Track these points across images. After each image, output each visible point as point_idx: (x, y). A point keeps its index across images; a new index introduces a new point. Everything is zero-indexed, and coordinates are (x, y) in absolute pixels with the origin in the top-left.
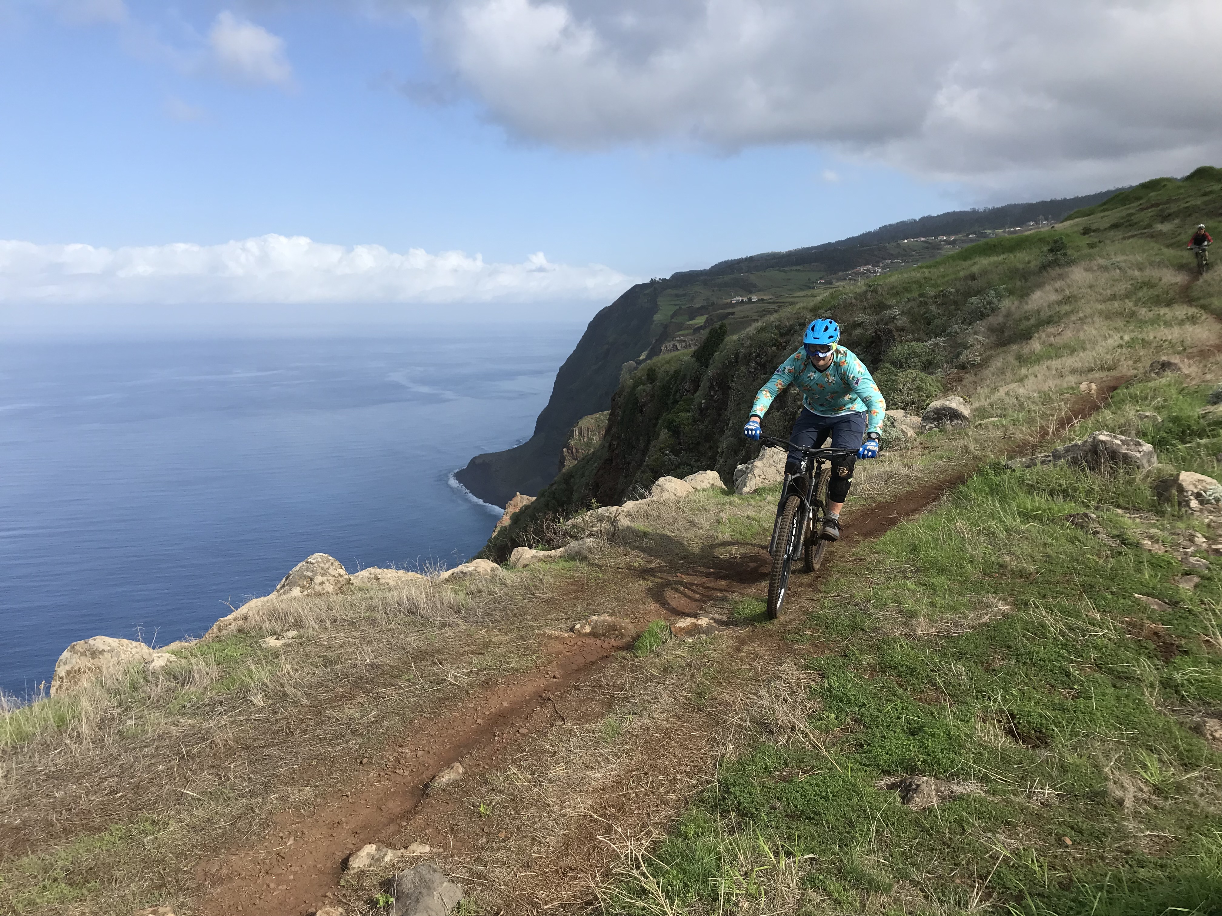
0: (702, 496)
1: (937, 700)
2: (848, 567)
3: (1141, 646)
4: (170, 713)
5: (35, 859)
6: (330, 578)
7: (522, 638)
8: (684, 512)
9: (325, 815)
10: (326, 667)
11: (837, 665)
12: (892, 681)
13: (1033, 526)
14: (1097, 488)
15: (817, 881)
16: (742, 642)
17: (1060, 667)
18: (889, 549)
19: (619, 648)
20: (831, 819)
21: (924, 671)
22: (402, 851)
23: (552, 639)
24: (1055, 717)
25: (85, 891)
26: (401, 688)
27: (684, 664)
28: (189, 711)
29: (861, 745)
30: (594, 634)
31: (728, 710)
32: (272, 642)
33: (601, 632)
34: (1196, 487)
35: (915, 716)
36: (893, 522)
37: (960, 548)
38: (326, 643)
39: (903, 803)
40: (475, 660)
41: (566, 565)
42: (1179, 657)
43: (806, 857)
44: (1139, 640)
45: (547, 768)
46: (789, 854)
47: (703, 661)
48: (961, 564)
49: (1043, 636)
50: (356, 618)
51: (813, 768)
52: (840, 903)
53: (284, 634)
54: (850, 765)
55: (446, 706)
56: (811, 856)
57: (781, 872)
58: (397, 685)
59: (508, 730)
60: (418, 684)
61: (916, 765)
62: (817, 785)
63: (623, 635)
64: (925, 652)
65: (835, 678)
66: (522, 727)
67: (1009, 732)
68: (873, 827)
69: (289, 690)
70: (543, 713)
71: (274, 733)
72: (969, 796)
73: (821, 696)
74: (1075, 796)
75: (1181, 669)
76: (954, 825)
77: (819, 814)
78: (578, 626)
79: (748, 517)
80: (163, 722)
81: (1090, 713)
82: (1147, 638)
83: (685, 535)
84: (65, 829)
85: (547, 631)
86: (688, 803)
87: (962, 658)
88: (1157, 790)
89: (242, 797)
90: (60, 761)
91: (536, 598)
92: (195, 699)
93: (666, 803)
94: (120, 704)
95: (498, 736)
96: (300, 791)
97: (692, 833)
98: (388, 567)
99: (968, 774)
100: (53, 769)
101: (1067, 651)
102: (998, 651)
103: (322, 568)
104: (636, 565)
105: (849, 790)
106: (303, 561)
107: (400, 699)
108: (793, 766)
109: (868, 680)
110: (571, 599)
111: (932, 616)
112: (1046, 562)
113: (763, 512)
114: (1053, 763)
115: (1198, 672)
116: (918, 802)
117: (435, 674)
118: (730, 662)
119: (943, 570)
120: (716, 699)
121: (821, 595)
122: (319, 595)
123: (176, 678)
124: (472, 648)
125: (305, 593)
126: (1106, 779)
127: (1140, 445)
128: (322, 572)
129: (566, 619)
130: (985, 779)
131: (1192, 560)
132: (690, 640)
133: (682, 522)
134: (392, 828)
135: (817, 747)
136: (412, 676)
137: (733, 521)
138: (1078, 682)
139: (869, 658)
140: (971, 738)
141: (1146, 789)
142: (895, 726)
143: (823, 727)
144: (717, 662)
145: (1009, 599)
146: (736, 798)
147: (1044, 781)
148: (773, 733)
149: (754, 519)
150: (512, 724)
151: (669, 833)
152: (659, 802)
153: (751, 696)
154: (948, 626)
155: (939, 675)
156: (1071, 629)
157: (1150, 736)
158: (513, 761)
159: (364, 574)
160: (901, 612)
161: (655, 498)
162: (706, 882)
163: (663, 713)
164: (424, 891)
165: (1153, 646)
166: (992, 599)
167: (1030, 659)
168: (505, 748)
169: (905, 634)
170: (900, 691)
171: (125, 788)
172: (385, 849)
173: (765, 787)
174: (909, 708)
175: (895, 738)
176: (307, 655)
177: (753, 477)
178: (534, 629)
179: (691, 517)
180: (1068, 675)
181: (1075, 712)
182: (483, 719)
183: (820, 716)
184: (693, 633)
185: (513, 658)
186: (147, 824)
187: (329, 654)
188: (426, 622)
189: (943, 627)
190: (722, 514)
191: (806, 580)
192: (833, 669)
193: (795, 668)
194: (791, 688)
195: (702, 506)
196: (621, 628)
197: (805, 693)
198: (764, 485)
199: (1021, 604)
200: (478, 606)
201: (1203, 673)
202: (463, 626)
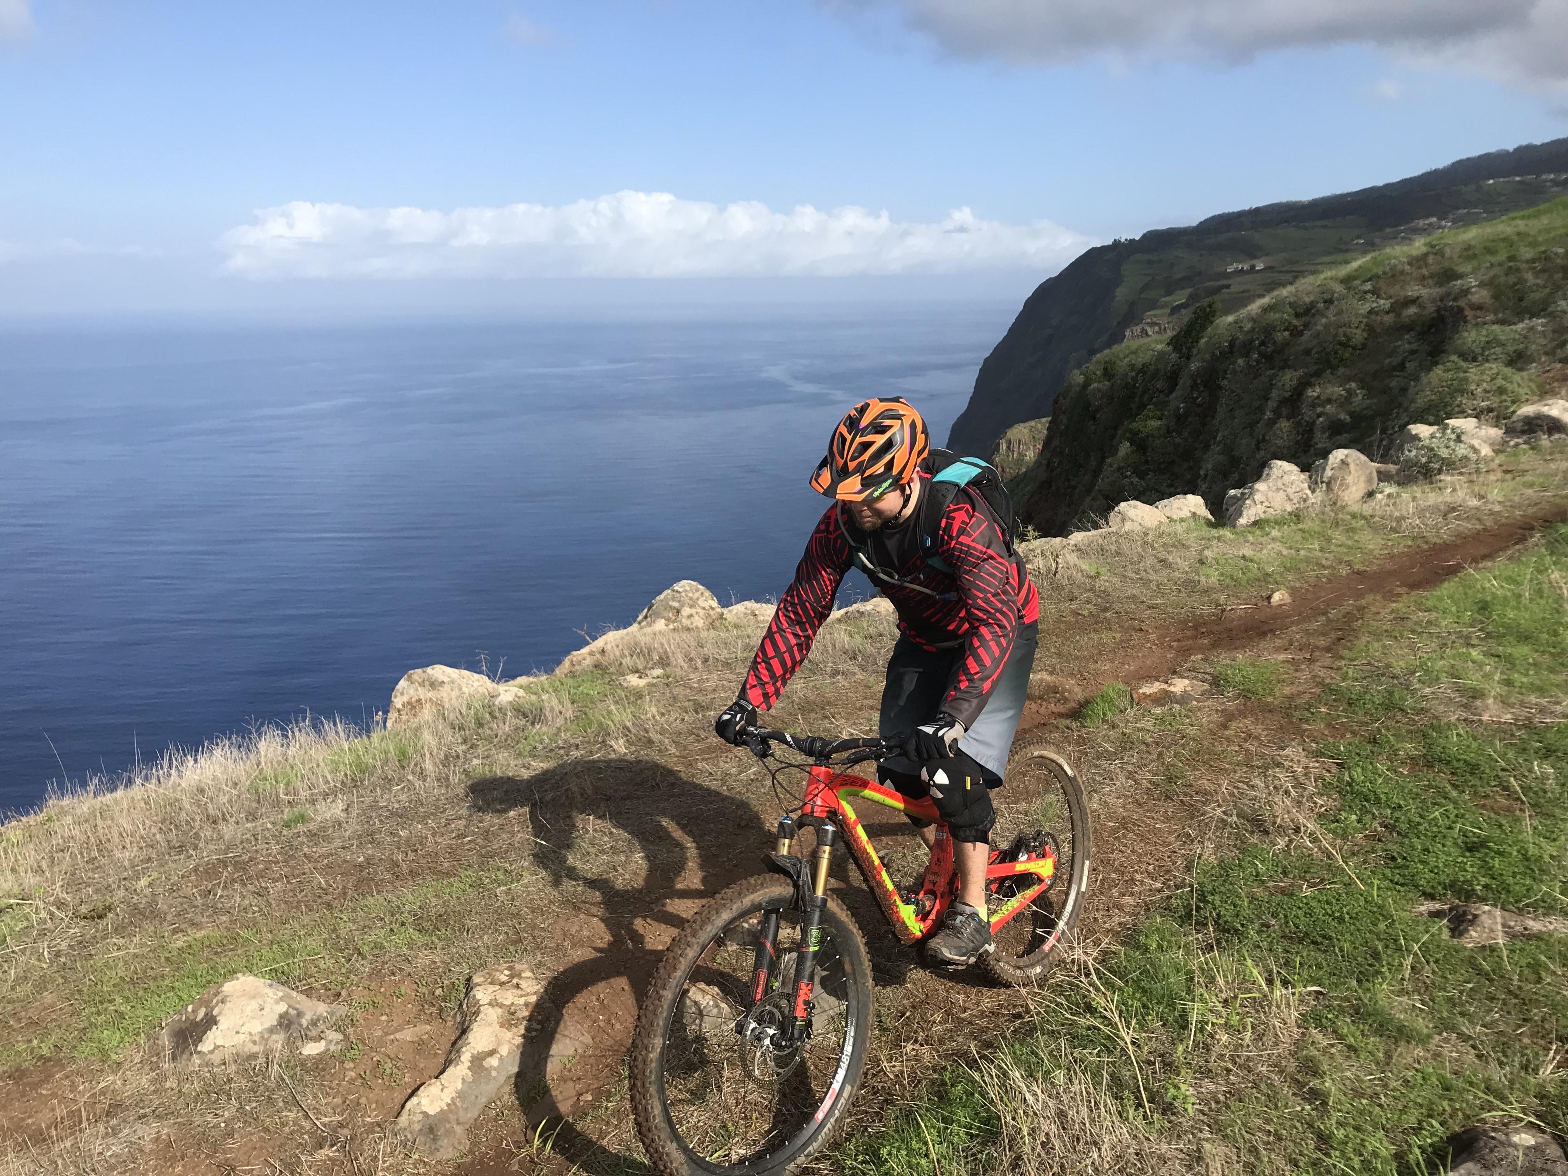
0: (1179, 528)
2: (1385, 627)
4: (520, 754)
5: (381, 900)
6: (700, 610)
8: (1153, 548)
10: (697, 713)
12: (1443, 779)
15: (1324, 1020)
16: (1228, 717)
18: (1446, 606)
19: (1061, 715)
20: (1346, 946)
21: (1492, 769)
25: (434, 939)
28: (541, 753)
29: (1393, 859)
31: (1207, 800)
32: (633, 680)
33: (1038, 694)
36: (1453, 571)
37: (1556, 609)
38: (696, 686)
39: (1453, 936)
43: (1309, 989)
46: (1285, 983)
47: (1175, 737)
48: (1555, 631)
50: (732, 658)
51: (1322, 881)
52: (1355, 1051)
53: (648, 672)
54: (1376, 882)
56: (1317, 988)
57: (1274, 1003)
61: (1473, 890)
62: (1328, 902)
63: (1066, 700)
64: (1492, 744)
65: (1359, 770)
68: (1409, 961)
69: (656, 737)
71: (637, 784)
72: (1551, 936)
76: (1526, 971)
77: (1330, 938)
80: (512, 763)
83: (1153, 576)
84: (411, 871)
86: (1149, 909)
89: (603, 852)
90: (403, 797)
92: (547, 741)
93: (1120, 907)
94: (465, 741)
96: (668, 852)
97: (1155, 946)
98: (768, 602)
99: (1551, 907)
100: (396, 806)
103: (691, 599)
104: (1085, 613)
105: (1374, 912)
108: (1295, 877)
111: (1508, 696)
113: (1265, 551)
116: (1474, 937)
119: (1527, 638)
120: (1191, 786)
121: (1343, 662)
122: (687, 629)
123: (525, 715)
125: (671, 627)
128: (691, 603)
132: (1158, 710)
133: (1150, 561)
135: (1329, 856)
137: (1222, 561)
139: (1409, 748)
140: (1559, 861)
142: (1444, 837)
143: (1340, 831)
144: (1194, 740)
146: (1215, 909)
148: (1266, 833)
149: (1252, 561)
151: (1123, 943)
152: (1111, 905)
155: (1515, 776)
159: (740, 608)
161: (1113, 529)
162: (1172, 1006)
163: (1118, 798)
169: (1465, 720)
170: (1454, 793)
171: (474, 833)
173: (1257, 899)
175: (1444, 852)
176: (674, 698)
179: (1163, 555)
183: (1335, 816)
184: (1162, 702)
186: (499, 873)
187: (700, 698)
189: (1523, 713)
190: (1207, 553)
191: (1322, 642)
192: (1357, 758)
193: (1303, 754)
194: (1296, 779)
195: (1179, 541)
196: (1064, 690)
197: (1316, 787)
198: (1268, 516)
200: (878, 653)
202: (860, 676)
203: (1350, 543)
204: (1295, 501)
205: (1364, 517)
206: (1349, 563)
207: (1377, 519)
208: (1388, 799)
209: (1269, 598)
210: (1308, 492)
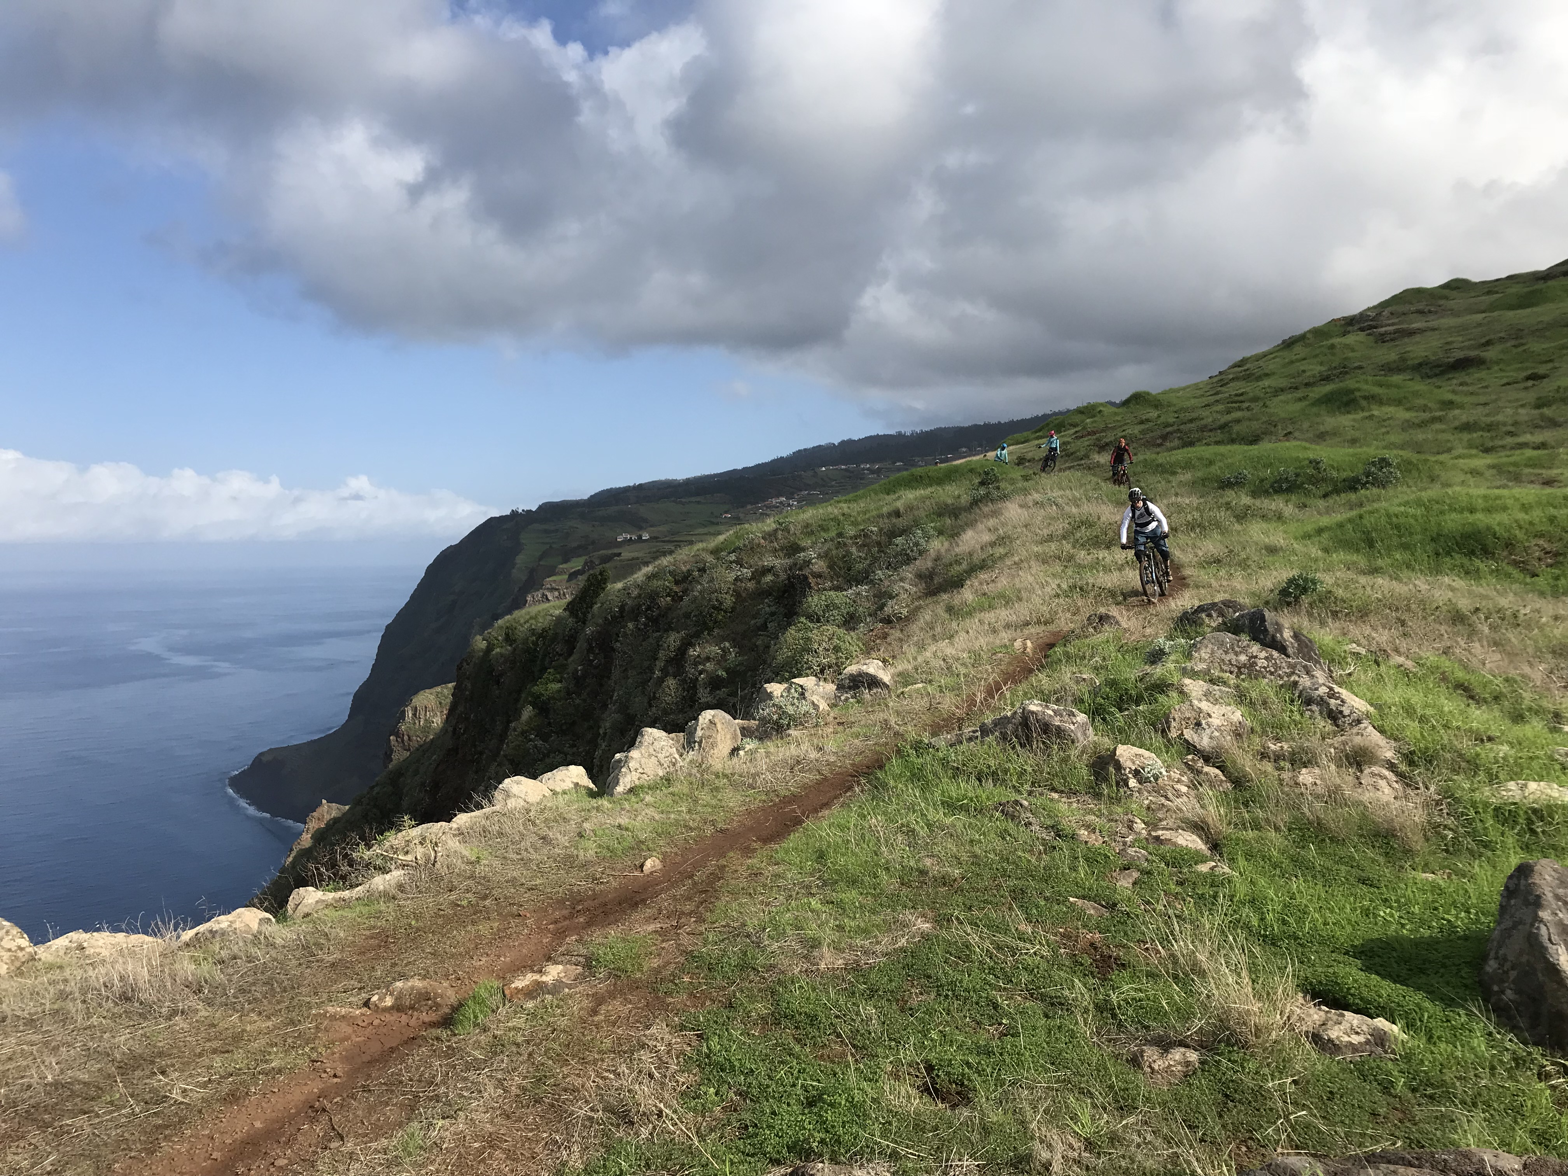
0: (561, 801)
1: (843, 1055)
2: (741, 885)
3: (1076, 961)
7: (292, 1023)
8: (534, 824)
11: (720, 1021)
12: (787, 1036)
13: (958, 821)
14: (1030, 769)
16: (599, 1000)
17: (987, 998)
18: (792, 858)
19: (433, 1025)
21: (827, 1018)
23: (336, 1020)
24: (979, 1063)
26: (97, 1115)
27: (520, 1039)
29: (746, 1128)
30: (398, 1008)
31: (575, 1098)
33: (407, 1003)
34: (1134, 763)
35: (814, 1081)
36: (798, 822)
37: (875, 852)
40: (217, 1061)
41: (365, 910)
42: (1116, 972)
44: (1075, 955)
47: (546, 1032)
48: (875, 873)
49: (968, 959)
50: (36, 1013)
51: (681, 1168)
54: (730, 1157)
55: (165, 1137)
58: (92, 1111)
59: (257, 1164)
60: (125, 1108)
61: (811, 1147)
63: (438, 1006)
64: (828, 993)
65: (716, 1038)
66: (279, 1157)
67: (925, 1090)
70: (313, 1132)
73: (698, 1066)
74: (998, 1164)
75: (1118, 988)
78: (375, 998)
79: (619, 827)
81: (1018, 1054)
82: (1084, 951)
83: (534, 856)
85: (330, 1009)
87: (873, 996)
88: (1089, 1145)
91: (318, 961)
98: (98, 930)
99: (873, 1151)
101: (995, 975)
102: (915, 983)
104: (464, 903)
107: (94, 1133)
108: (657, 1167)
109: (758, 1037)
110: (368, 959)
111: (839, 943)
112: (972, 864)
113: (639, 818)
114: (973, 1124)
115: (1136, 990)
117: (153, 1090)
118: (582, 1030)
119: (854, 882)
121: (705, 926)
124: (216, 1044)
126: (1032, 1138)
127: (1074, 716)
129: (360, 989)
130: (894, 1156)
131: (1131, 851)
132: (530, 1005)
133: (531, 838)
135: (688, 1138)
136: (118, 1096)
137: (600, 833)
138: (1006, 1015)
139: (761, 1008)
140: (879, 1103)
141: (1076, 1145)
142: (789, 1096)
143: (700, 1108)
144: (565, 1031)
145: (930, 914)
147: (962, 1150)
148: (632, 1123)
149: (627, 829)
150: (265, 1153)
153: (606, 1074)
154: (857, 956)
155: (845, 1022)
156: (999, 948)
157: (1083, 1076)
159: (62, 942)
160: (802, 941)
161: (497, 808)
163: (487, 1112)
165: (1090, 961)
166: (908, 916)
167: (953, 991)
169: (805, 971)
170: (797, 1048)
174: (808, 1070)
175: (788, 1112)
177: (628, 771)
178: (310, 1008)
179: (545, 831)
180: (996, 1006)
181: (1001, 1054)
182: (221, 1150)
183: (696, 1092)
184: (535, 994)
185: (276, 1053)
188: (147, 1011)
189: (850, 956)
190: (586, 825)
191: (688, 907)
192: (715, 1026)
193: (667, 1030)
194: (660, 1059)
195: (560, 815)
196: (436, 995)
197: (678, 1064)
198: (642, 782)
199: (943, 920)
200: (230, 981)
201: (1140, 990)
202: (204, 1012)
203: (714, 802)
204: (665, 765)
205: (725, 776)
206: (713, 823)
207: (736, 777)
208: (741, 1065)
209: (642, 866)
210: (677, 756)
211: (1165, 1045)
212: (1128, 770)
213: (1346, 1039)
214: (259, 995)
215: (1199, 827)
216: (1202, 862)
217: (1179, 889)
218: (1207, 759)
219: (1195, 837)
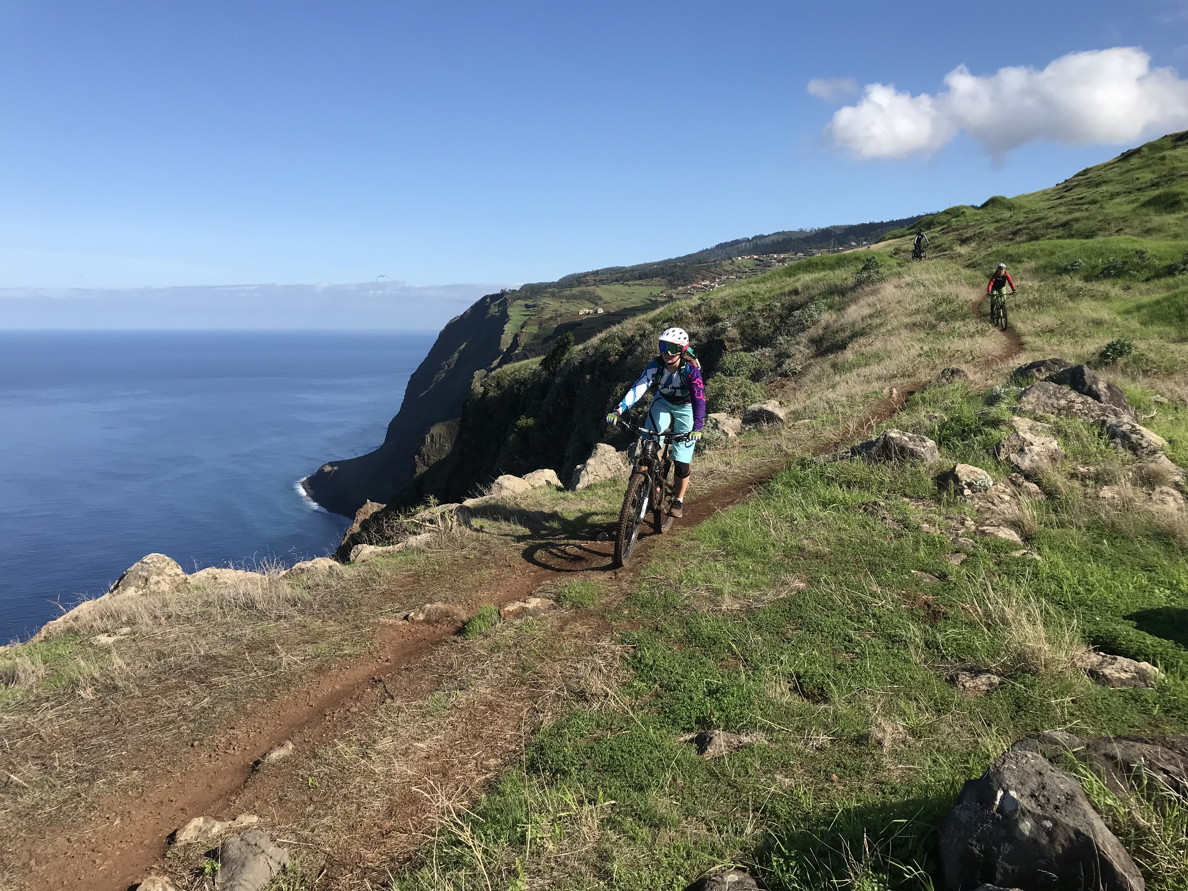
0: (539, 492)
1: (737, 666)
3: (913, 613)
6: (166, 577)
7: (357, 627)
9: (154, 796)
10: (159, 660)
11: (650, 639)
12: (697, 651)
13: (830, 514)
14: (887, 480)
16: (565, 622)
17: (844, 634)
19: (452, 633)
22: (230, 822)
23: (386, 627)
24: (835, 676)
26: (234, 676)
27: (510, 644)
28: (14, 708)
30: (427, 621)
31: (548, 682)
32: (103, 639)
34: (969, 477)
35: (715, 681)
36: (710, 512)
38: (159, 638)
39: (698, 754)
40: (309, 648)
41: (403, 558)
42: (943, 622)
43: (607, 803)
44: (912, 609)
45: (375, 742)
47: (528, 640)
48: (765, 548)
49: (832, 608)
52: (634, 839)
53: (117, 631)
55: (279, 691)
56: (613, 802)
57: (584, 816)
58: (231, 674)
59: (338, 709)
60: (252, 672)
61: (712, 722)
63: (455, 621)
64: (727, 625)
65: (647, 650)
66: (352, 706)
67: (794, 690)
69: (121, 683)
70: (374, 693)
71: (102, 724)
72: (754, 745)
73: (634, 667)
74: (844, 739)
75: (943, 631)
76: (739, 770)
78: (412, 614)
79: (580, 510)
81: (864, 671)
82: (920, 607)
85: (382, 619)
87: (760, 629)
88: (913, 732)
91: (372, 590)
93: (487, 767)
95: (329, 715)
96: (128, 775)
99: (756, 727)
101: (851, 620)
102: (792, 622)
103: (158, 568)
104: (472, 557)
106: (138, 561)
107: (233, 686)
109: (676, 652)
110: (406, 590)
111: (737, 592)
112: (839, 545)
114: (828, 714)
115: (956, 633)
116: (710, 752)
117: (269, 663)
118: (553, 640)
119: (749, 554)
120: (538, 673)
121: (640, 578)
122: (153, 593)
124: (307, 637)
125: (140, 592)
126: (871, 724)
127: (925, 441)
128: (158, 571)
129: (401, 608)
130: (770, 730)
131: (961, 540)
132: (518, 622)
134: (220, 803)
135: (626, 711)
136: (246, 665)
138: (858, 646)
140: (761, 696)
141: (902, 731)
143: (634, 694)
144: (542, 640)
145: (804, 577)
147: (819, 729)
148: (588, 701)
150: (343, 704)
153: (570, 668)
154: (750, 602)
155: (739, 644)
156: (855, 601)
157: (912, 688)
158: (343, 737)
159: (202, 574)
160: (710, 591)
161: (494, 495)
163: (488, 688)
164: (250, 856)
165: (923, 614)
166: (789, 578)
168: (335, 726)
169: (712, 610)
170: (704, 659)
172: (213, 821)
174: (710, 673)
176: (140, 650)
177: (586, 474)
178: (369, 619)
180: (851, 641)
181: (852, 671)
182: (315, 701)
184: (521, 615)
185: (347, 645)
187: (162, 648)
188: (263, 615)
189: (744, 602)
190: (556, 509)
193: (612, 642)
194: (607, 661)
195: (538, 502)
196: (454, 614)
198: (596, 481)
199: (813, 581)
200: (315, 599)
201: (960, 634)
202: (299, 618)
204: (613, 470)
210: (621, 464)
211: (976, 672)
212: (964, 482)
213: (1117, 675)
214: (334, 609)
215: (1015, 525)
216: (1016, 550)
217: (996, 568)
218: (1028, 477)
219: (1013, 532)
